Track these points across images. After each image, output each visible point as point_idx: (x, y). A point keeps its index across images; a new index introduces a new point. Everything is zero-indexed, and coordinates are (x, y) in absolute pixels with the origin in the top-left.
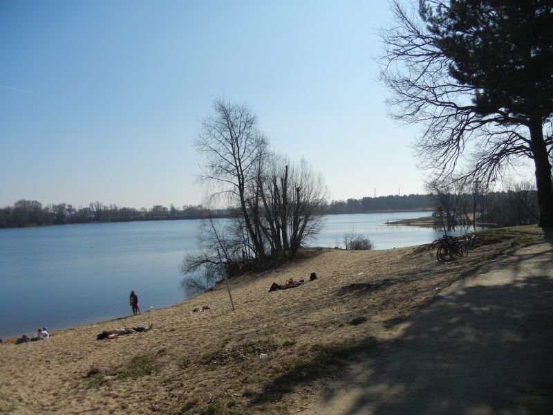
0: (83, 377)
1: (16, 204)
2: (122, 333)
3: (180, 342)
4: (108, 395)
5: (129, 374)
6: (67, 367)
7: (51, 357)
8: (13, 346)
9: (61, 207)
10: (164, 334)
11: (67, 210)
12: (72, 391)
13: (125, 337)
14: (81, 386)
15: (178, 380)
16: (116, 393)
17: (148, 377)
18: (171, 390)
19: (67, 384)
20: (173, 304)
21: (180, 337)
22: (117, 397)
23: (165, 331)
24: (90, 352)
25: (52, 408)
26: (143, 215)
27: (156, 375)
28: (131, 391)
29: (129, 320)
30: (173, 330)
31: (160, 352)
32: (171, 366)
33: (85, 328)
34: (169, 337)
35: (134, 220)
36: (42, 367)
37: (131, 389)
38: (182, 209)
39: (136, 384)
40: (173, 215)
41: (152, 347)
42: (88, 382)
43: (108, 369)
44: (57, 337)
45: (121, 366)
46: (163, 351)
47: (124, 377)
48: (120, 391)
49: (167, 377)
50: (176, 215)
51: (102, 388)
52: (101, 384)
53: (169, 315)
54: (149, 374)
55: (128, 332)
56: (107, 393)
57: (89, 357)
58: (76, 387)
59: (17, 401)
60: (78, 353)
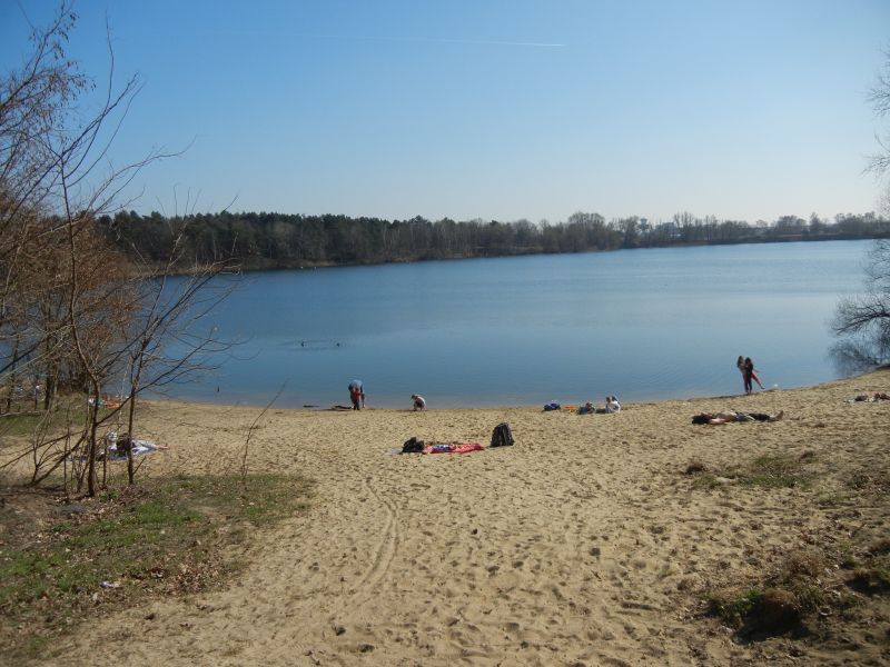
0: (681, 473)
1: (570, 219)
2: (733, 419)
3: (840, 445)
4: (727, 505)
5: (756, 481)
6: (655, 455)
7: (628, 437)
8: (573, 417)
9: (631, 223)
10: (805, 430)
11: (641, 227)
12: (668, 488)
13: (737, 426)
14: (680, 484)
15: (847, 505)
16: (738, 504)
17: (789, 490)
18: (836, 517)
19: (659, 478)
20: (816, 385)
21: (839, 438)
22: (741, 510)
23: (807, 425)
24: (685, 439)
25: (644, 505)
26: (760, 233)
27: (803, 490)
28: (764, 507)
29: (738, 401)
30: (821, 426)
31: (805, 456)
32: (829, 479)
33: (670, 404)
34: (817, 435)
35: (745, 241)
36: (619, 450)
37: (763, 503)
38: (832, 221)
39: (769, 498)
40: (817, 233)
41: (787, 447)
42: (690, 481)
43: (718, 468)
44: (632, 411)
45: (739, 466)
46: (810, 454)
47: (747, 483)
48: (745, 503)
49: (825, 497)
50: (821, 233)
51: (716, 493)
52: (712, 487)
53: (810, 401)
54: (792, 486)
55: (741, 419)
56: (724, 500)
57: (685, 447)
58: (672, 484)
59: (593, 487)
60: (666, 437)
